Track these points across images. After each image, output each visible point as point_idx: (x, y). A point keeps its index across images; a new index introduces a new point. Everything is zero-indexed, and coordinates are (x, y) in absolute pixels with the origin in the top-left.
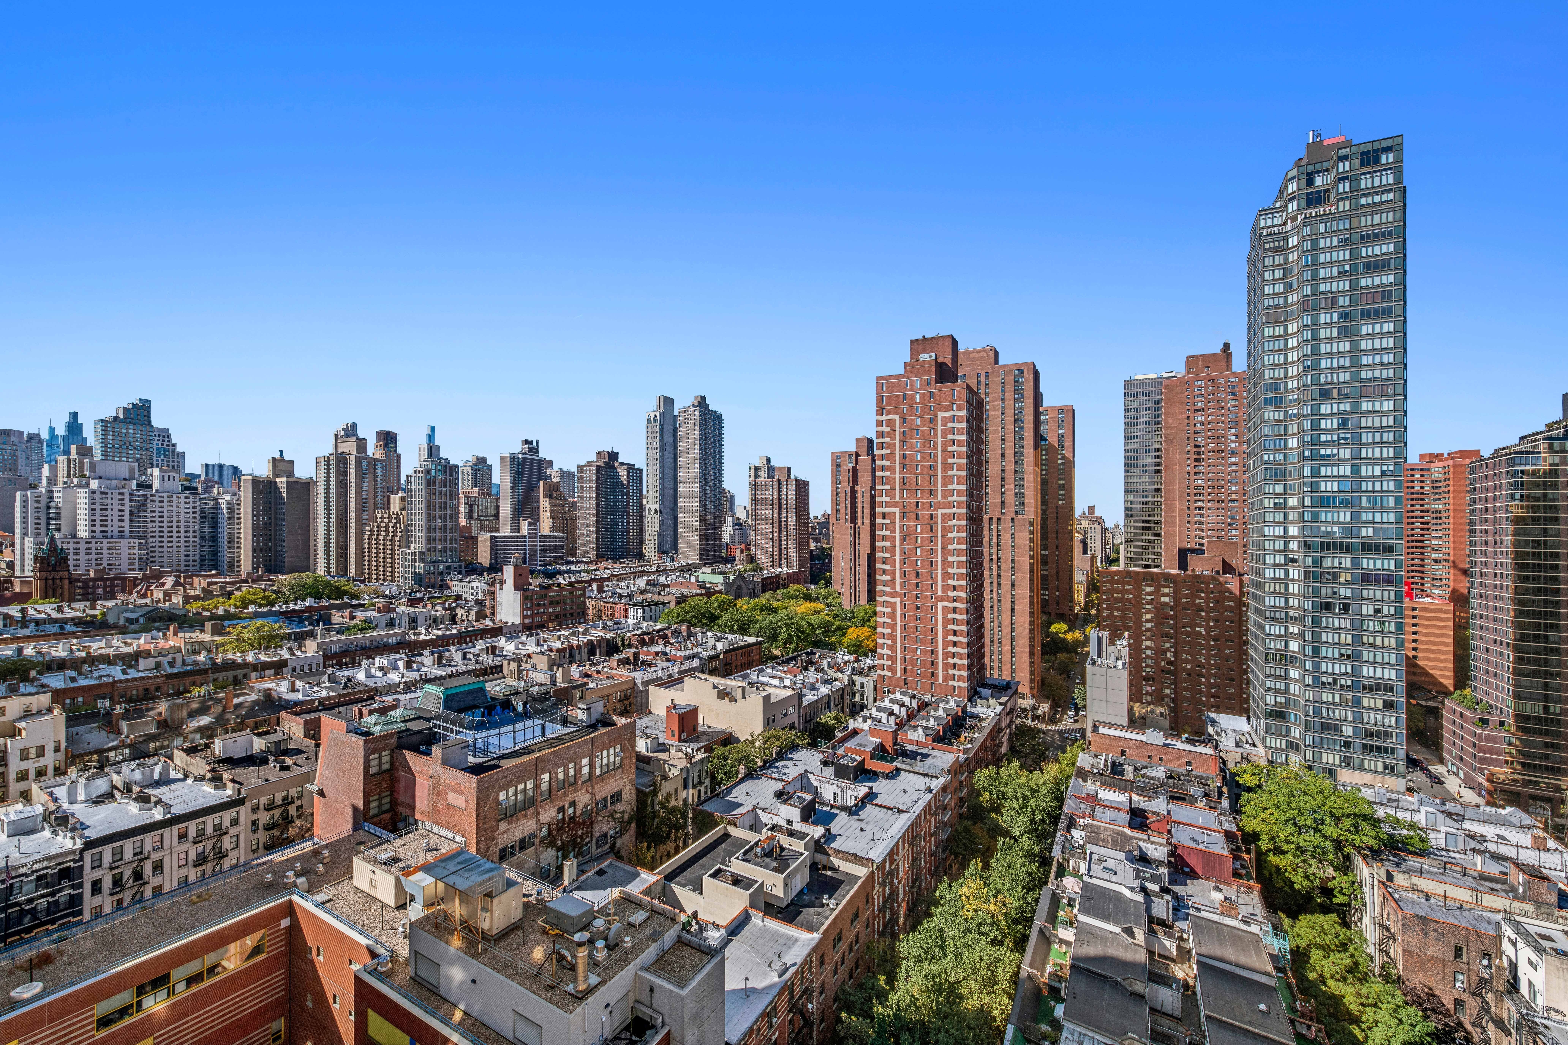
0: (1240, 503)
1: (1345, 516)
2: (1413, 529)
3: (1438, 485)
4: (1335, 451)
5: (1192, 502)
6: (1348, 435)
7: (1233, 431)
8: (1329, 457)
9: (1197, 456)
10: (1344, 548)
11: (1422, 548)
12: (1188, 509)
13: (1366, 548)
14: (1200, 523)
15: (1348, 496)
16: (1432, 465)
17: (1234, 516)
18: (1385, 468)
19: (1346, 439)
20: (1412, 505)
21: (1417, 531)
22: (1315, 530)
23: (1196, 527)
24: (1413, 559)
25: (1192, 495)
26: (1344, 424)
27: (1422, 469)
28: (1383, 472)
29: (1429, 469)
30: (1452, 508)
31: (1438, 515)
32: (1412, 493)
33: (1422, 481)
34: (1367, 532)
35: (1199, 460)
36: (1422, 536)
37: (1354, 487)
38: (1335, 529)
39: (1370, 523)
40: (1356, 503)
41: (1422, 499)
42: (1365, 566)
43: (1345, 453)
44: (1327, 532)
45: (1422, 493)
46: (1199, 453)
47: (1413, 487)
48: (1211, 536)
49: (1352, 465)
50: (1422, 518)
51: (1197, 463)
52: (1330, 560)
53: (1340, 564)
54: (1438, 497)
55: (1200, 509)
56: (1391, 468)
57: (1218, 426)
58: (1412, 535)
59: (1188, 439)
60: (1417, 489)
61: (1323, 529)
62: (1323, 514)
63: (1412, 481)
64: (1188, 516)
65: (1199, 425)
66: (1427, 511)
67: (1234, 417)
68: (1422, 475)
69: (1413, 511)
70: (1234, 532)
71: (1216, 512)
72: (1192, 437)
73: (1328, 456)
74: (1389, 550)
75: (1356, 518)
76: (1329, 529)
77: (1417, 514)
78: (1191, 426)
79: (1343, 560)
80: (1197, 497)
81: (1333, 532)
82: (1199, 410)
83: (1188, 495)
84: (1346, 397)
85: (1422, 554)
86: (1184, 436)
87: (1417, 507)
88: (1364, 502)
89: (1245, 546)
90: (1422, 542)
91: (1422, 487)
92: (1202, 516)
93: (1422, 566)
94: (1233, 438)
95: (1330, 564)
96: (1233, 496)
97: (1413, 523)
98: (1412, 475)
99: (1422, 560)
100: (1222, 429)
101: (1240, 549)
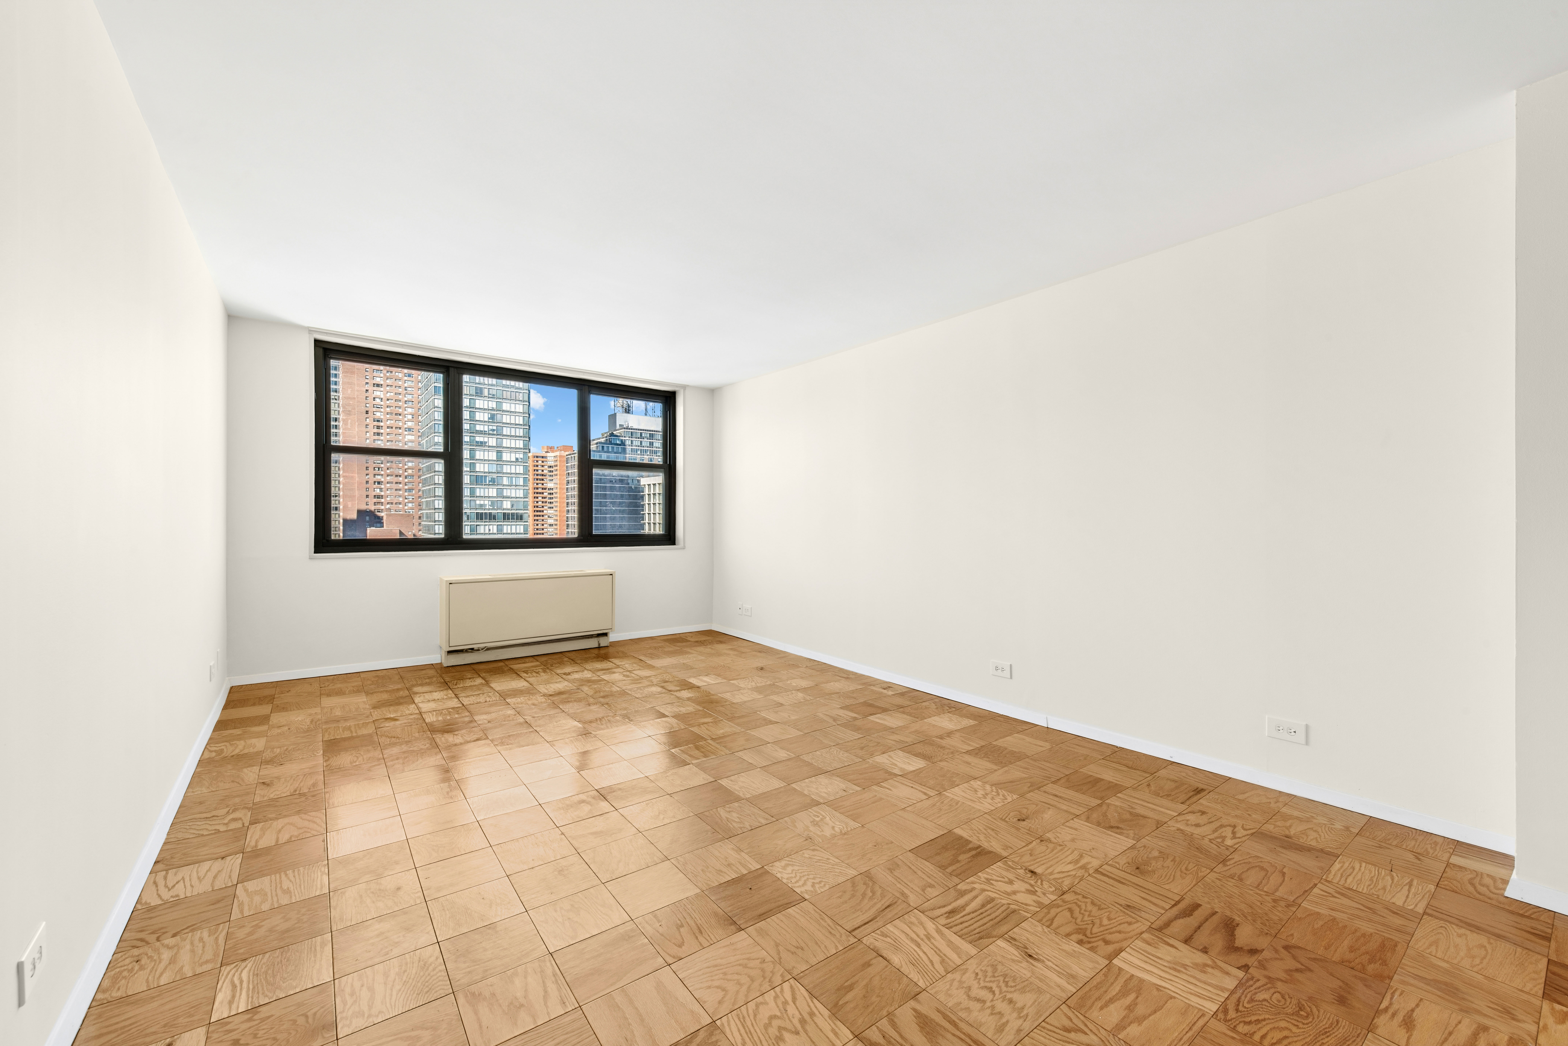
0: (416, 477)
1: (493, 492)
2: (537, 502)
3: (551, 469)
4: (486, 440)
5: (371, 476)
6: (495, 428)
7: (410, 410)
8: (482, 444)
9: (376, 430)
10: (492, 517)
11: (543, 516)
12: (367, 482)
13: (506, 517)
14: (379, 497)
15: (495, 476)
16: (548, 454)
17: (410, 490)
18: (518, 456)
19: (493, 430)
20: (537, 484)
21: (540, 503)
22: (472, 503)
23: (376, 500)
24: (537, 525)
25: (371, 469)
26: (492, 417)
27: (543, 457)
28: (517, 459)
29: (546, 457)
30: (558, 486)
31: (551, 491)
32: (537, 475)
33: (543, 466)
34: (507, 505)
35: (378, 434)
36: (543, 507)
37: (499, 469)
38: (486, 502)
39: (508, 497)
40: (500, 482)
41: (543, 480)
42: (505, 531)
43: (492, 441)
44: (481, 505)
45: (543, 475)
46: (378, 427)
47: (537, 470)
48: (390, 509)
49: (498, 452)
50: (543, 493)
51: (376, 437)
52: (482, 527)
53: (489, 530)
54: (551, 478)
55: (379, 483)
56: (521, 456)
57: (396, 404)
58: (537, 507)
59: (367, 412)
60: (540, 472)
61: (478, 502)
62: (478, 490)
63: (537, 466)
64: (367, 489)
65: (378, 400)
66: (545, 489)
67: (410, 397)
68: (543, 462)
69: (537, 489)
70: (410, 505)
71: (395, 486)
72: (371, 410)
73: (481, 442)
74: (520, 518)
75: (500, 494)
76: (482, 502)
77: (540, 490)
78: (370, 399)
79: (491, 527)
80: (377, 471)
81: (485, 505)
82: (378, 385)
83: (367, 468)
84: (493, 397)
85: (543, 520)
86: (364, 409)
87: (540, 485)
88: (505, 481)
89: (420, 518)
90: (543, 511)
91: (543, 471)
92: (381, 489)
93: (543, 529)
94: (410, 417)
95: (482, 531)
96: (410, 471)
97: (537, 498)
98: (537, 461)
99: (543, 525)
100: (400, 407)
101: (416, 521)
